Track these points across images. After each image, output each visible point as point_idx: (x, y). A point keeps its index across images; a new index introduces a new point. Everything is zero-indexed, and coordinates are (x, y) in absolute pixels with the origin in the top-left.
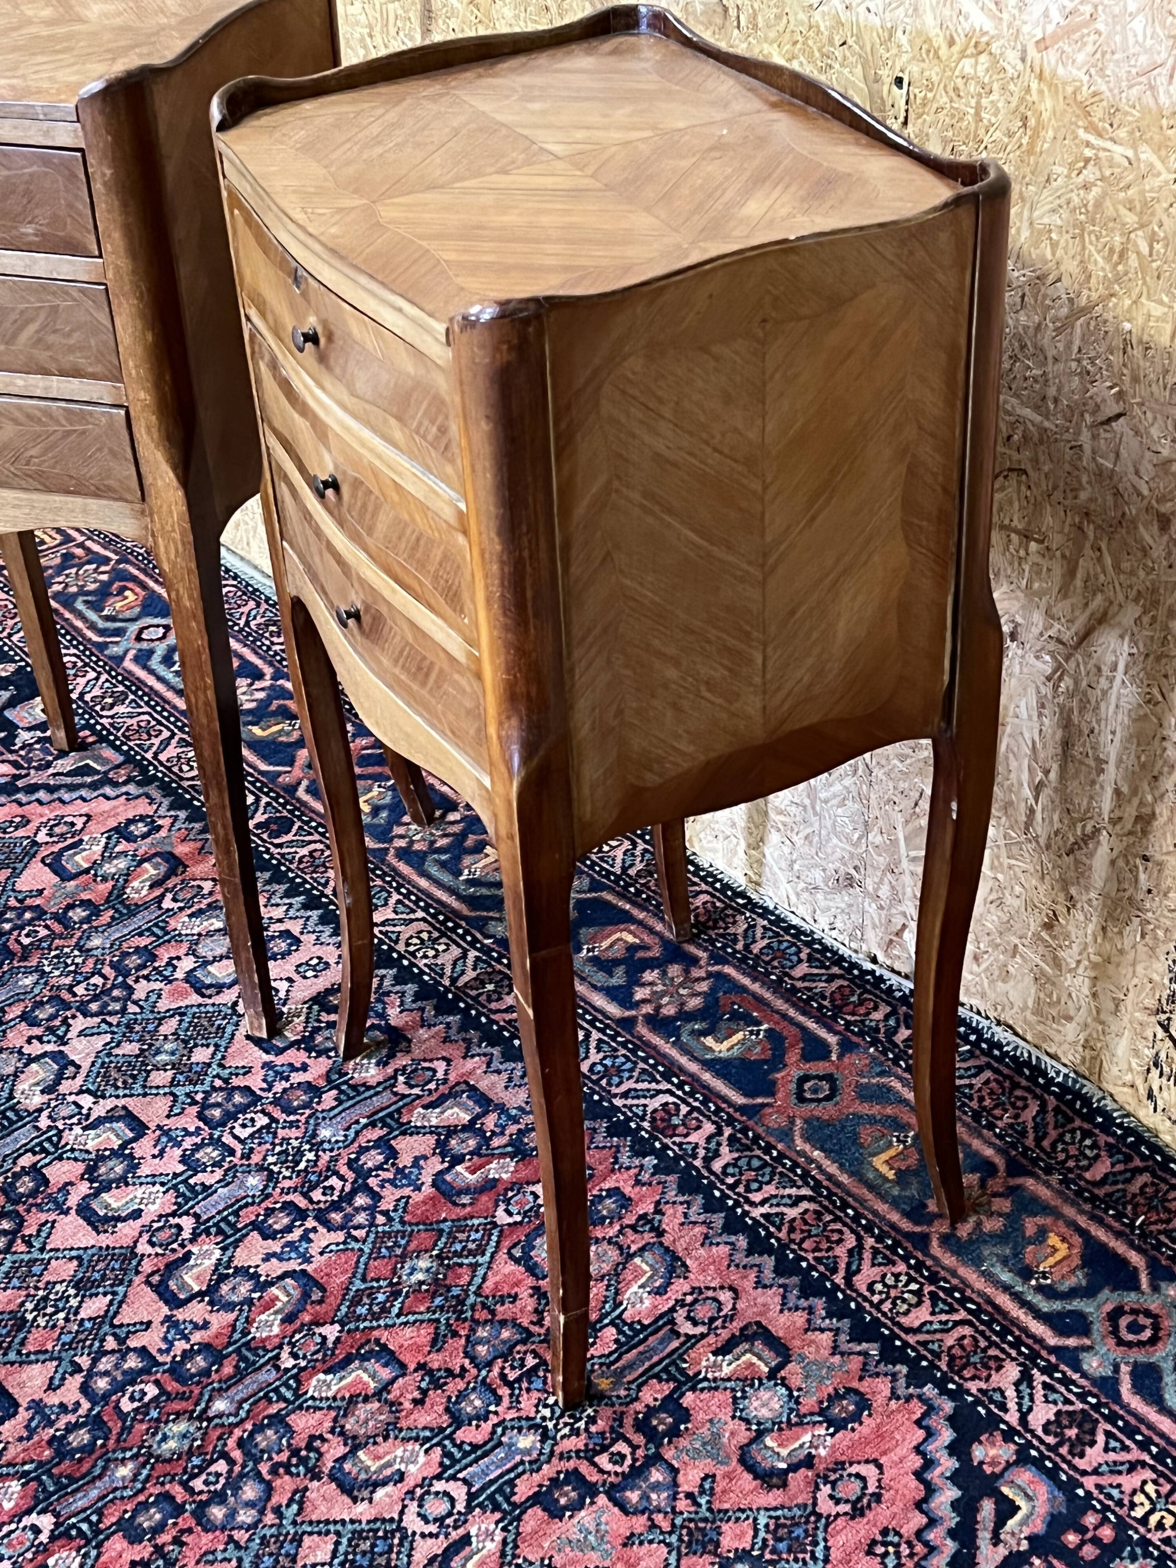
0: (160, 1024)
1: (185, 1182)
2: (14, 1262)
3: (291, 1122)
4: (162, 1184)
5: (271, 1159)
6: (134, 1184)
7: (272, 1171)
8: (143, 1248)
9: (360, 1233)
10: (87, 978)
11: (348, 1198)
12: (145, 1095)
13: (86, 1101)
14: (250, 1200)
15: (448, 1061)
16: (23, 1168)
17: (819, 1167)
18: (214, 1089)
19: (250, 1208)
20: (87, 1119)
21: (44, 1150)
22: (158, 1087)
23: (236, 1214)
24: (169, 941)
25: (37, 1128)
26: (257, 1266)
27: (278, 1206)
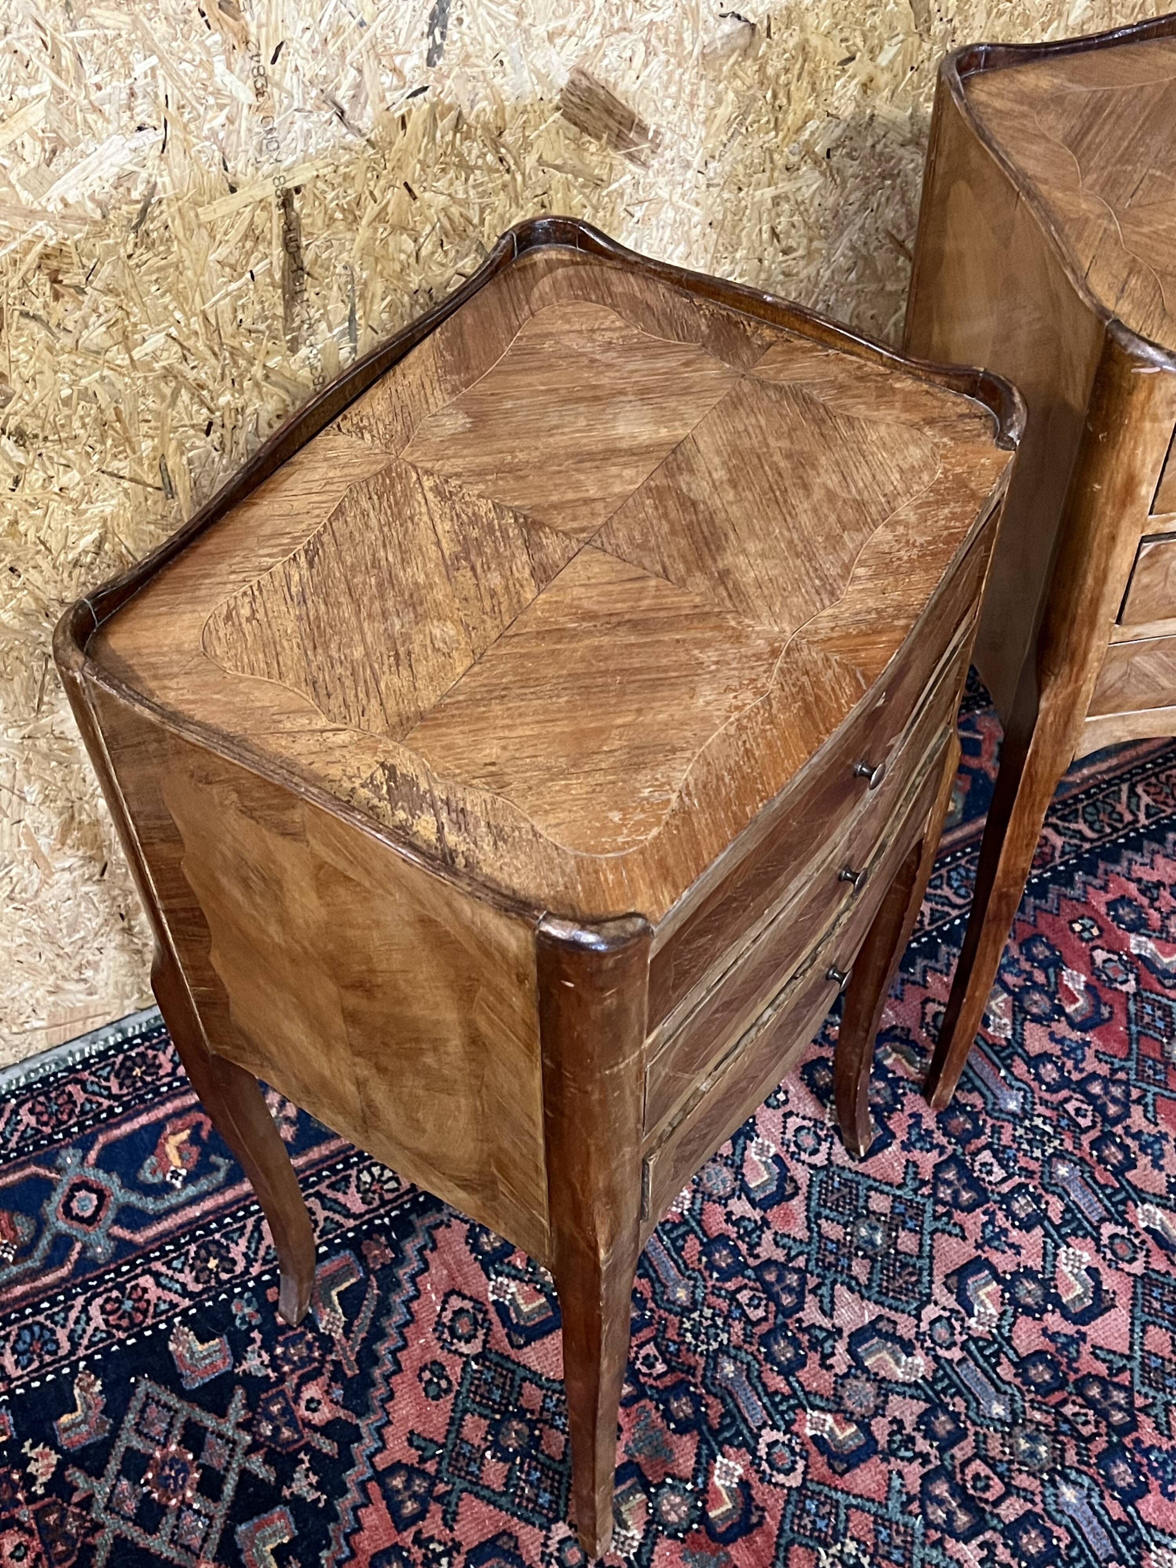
0: (827, 1238)
1: (1057, 1228)
2: (1143, 1383)
3: (993, 1132)
4: (1057, 1247)
5: (1037, 1153)
6: (1053, 1273)
7: (1052, 1155)
8: (1137, 1268)
9: (1135, 1094)
10: (739, 1305)
11: (1091, 1099)
12: (931, 1257)
13: (930, 1312)
14: (1086, 1175)
15: (926, 1001)
16: (1016, 1375)
17: (1101, 773)
18: (934, 1194)
19: (1097, 1175)
20: (958, 1312)
21: (996, 1354)
22: (921, 1245)
23: (1103, 1187)
24: (699, 1223)
25: (961, 1361)
26: (1168, 1176)
27: (1095, 1153)
